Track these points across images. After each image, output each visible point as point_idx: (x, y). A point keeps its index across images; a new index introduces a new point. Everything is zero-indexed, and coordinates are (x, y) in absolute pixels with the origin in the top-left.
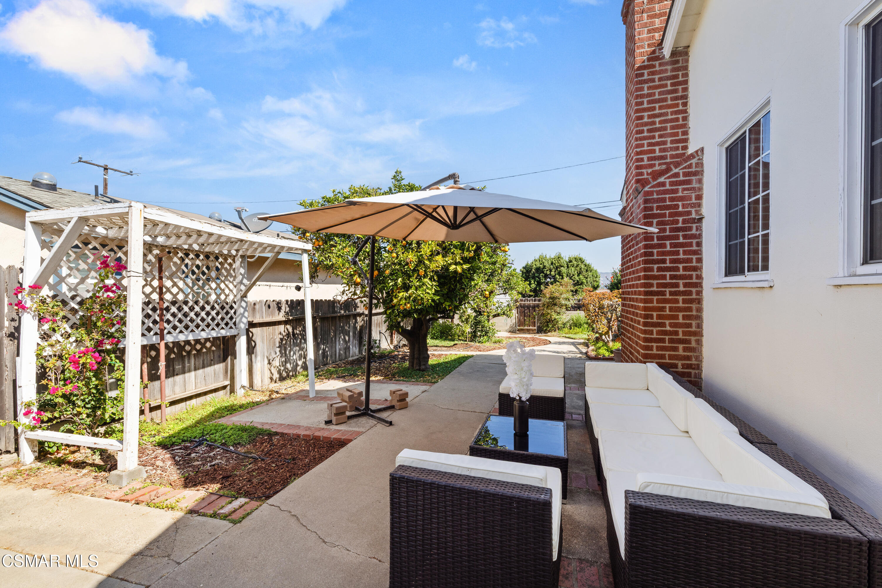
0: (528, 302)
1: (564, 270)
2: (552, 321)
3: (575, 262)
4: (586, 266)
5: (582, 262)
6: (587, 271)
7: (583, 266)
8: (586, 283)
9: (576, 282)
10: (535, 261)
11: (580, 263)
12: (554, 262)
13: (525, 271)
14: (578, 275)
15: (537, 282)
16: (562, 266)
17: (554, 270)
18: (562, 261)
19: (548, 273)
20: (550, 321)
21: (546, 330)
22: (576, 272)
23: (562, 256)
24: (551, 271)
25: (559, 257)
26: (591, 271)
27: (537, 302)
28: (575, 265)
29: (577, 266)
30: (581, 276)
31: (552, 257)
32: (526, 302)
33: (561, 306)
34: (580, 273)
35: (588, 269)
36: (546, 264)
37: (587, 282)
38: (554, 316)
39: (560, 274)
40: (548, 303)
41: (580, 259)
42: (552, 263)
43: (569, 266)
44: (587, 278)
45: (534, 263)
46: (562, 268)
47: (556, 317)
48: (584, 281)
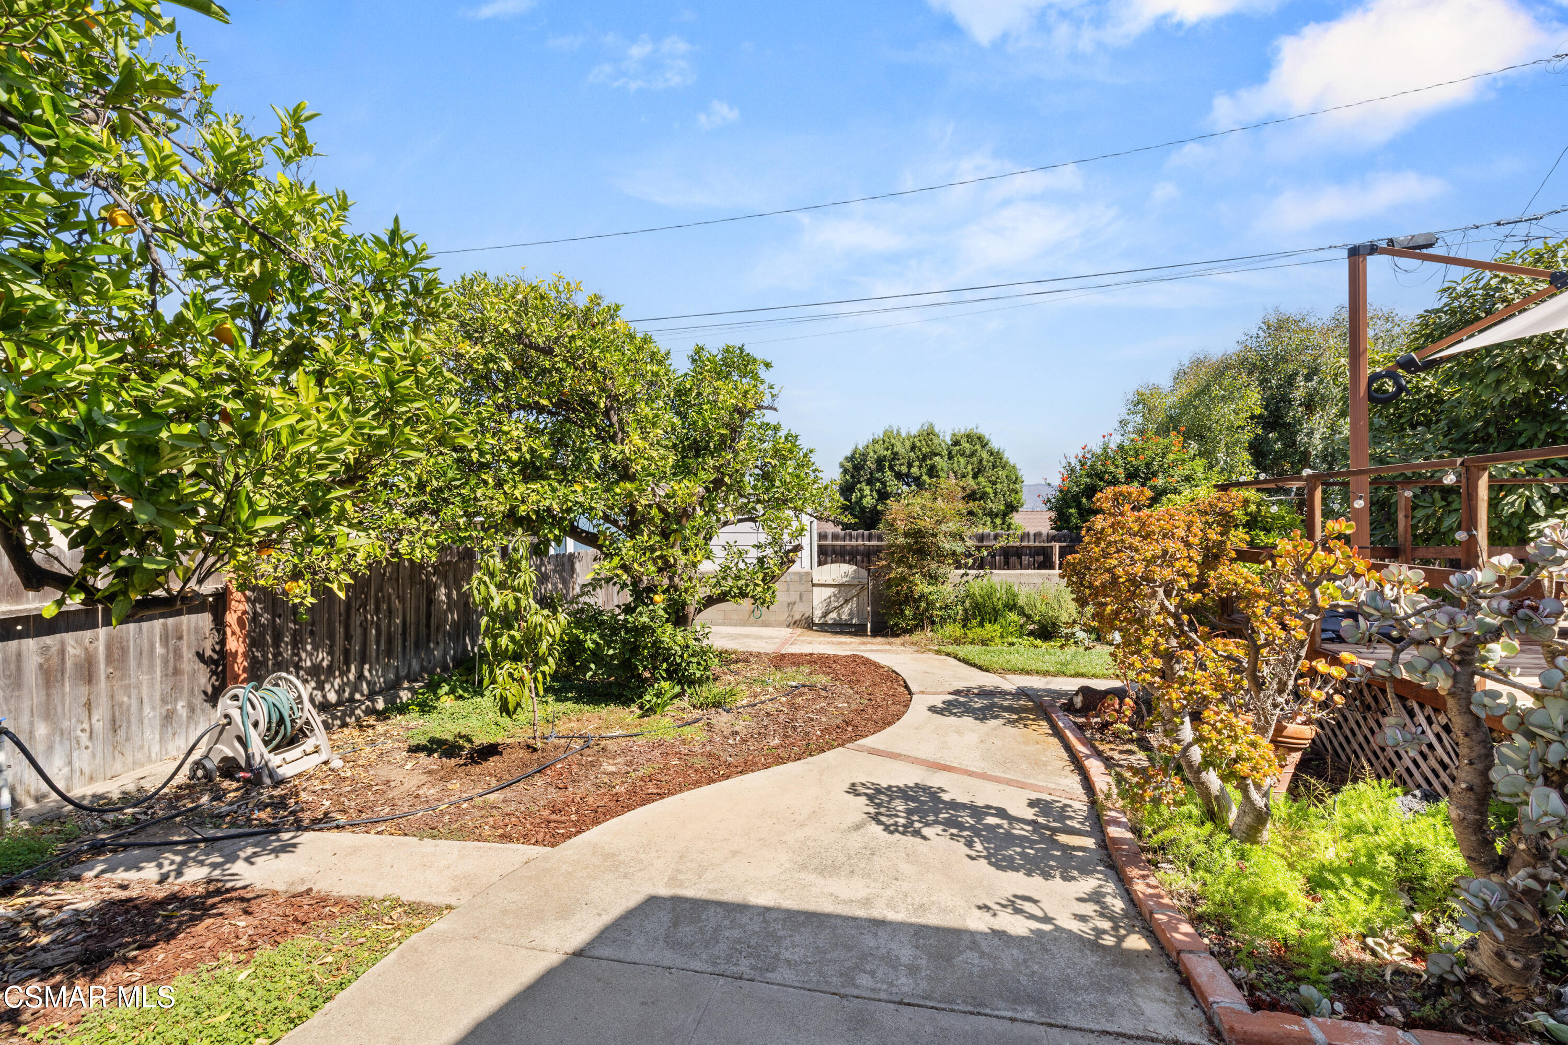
0: (854, 543)
1: (940, 462)
2: (915, 601)
3: (967, 445)
4: (992, 454)
5: (984, 446)
6: (994, 467)
7: (985, 455)
8: (992, 495)
9: (968, 491)
10: (875, 442)
11: (978, 447)
12: (918, 444)
13: (849, 465)
14: (975, 477)
15: (878, 492)
16: (936, 455)
17: (917, 463)
18: (936, 441)
19: (904, 469)
20: (909, 599)
21: (896, 625)
22: (970, 467)
23: (937, 430)
24: (910, 465)
25: (929, 434)
26: (1003, 468)
27: (874, 543)
28: (968, 452)
29: (973, 454)
30: (981, 479)
31: (914, 432)
32: (847, 542)
33: (941, 556)
34: (979, 471)
35: (997, 459)
36: (899, 448)
37: (995, 493)
38: (922, 587)
39: (932, 472)
40: (902, 548)
41: (979, 438)
42: (913, 448)
43: (954, 453)
44: (994, 483)
45: (871, 447)
46: (937, 458)
47: (926, 590)
48: (989, 490)
